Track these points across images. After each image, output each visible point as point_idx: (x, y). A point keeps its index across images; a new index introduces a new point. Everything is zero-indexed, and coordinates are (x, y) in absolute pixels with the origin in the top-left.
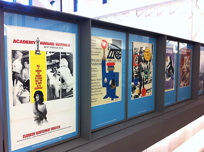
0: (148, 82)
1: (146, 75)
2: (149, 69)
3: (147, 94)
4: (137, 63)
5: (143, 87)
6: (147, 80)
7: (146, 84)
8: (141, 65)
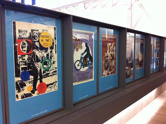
0: (49, 75)
1: (45, 66)
2: (51, 58)
3: (48, 89)
4: (25, 51)
5: (41, 81)
6: (47, 72)
7: (46, 77)
8: (34, 53)
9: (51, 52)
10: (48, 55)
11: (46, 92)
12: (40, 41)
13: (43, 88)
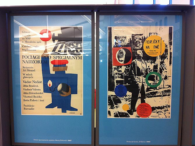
0: (157, 95)
1: (150, 82)
2: (161, 72)
4: (122, 61)
6: (152, 90)
7: (151, 97)
8: (134, 64)
9: (162, 63)
10: (155, 67)
11: (150, 117)
12: (145, 48)
13: (146, 110)
